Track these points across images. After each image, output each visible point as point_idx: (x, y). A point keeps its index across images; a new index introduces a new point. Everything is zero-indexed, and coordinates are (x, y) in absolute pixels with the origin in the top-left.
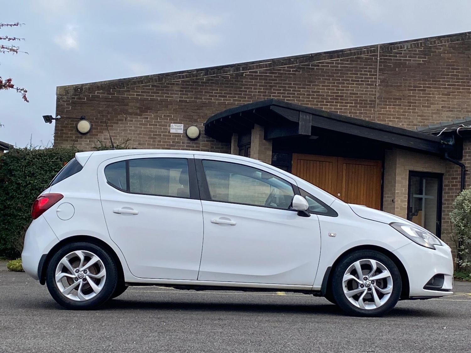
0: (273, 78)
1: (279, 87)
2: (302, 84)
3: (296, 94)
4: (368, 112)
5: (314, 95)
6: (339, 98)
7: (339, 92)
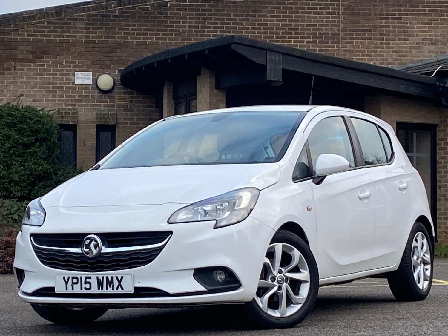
0: (207, 8)
1: (215, 19)
2: (244, 16)
3: (237, 28)
4: (330, 49)
5: (261, 29)
6: (293, 32)
7: (293, 23)
